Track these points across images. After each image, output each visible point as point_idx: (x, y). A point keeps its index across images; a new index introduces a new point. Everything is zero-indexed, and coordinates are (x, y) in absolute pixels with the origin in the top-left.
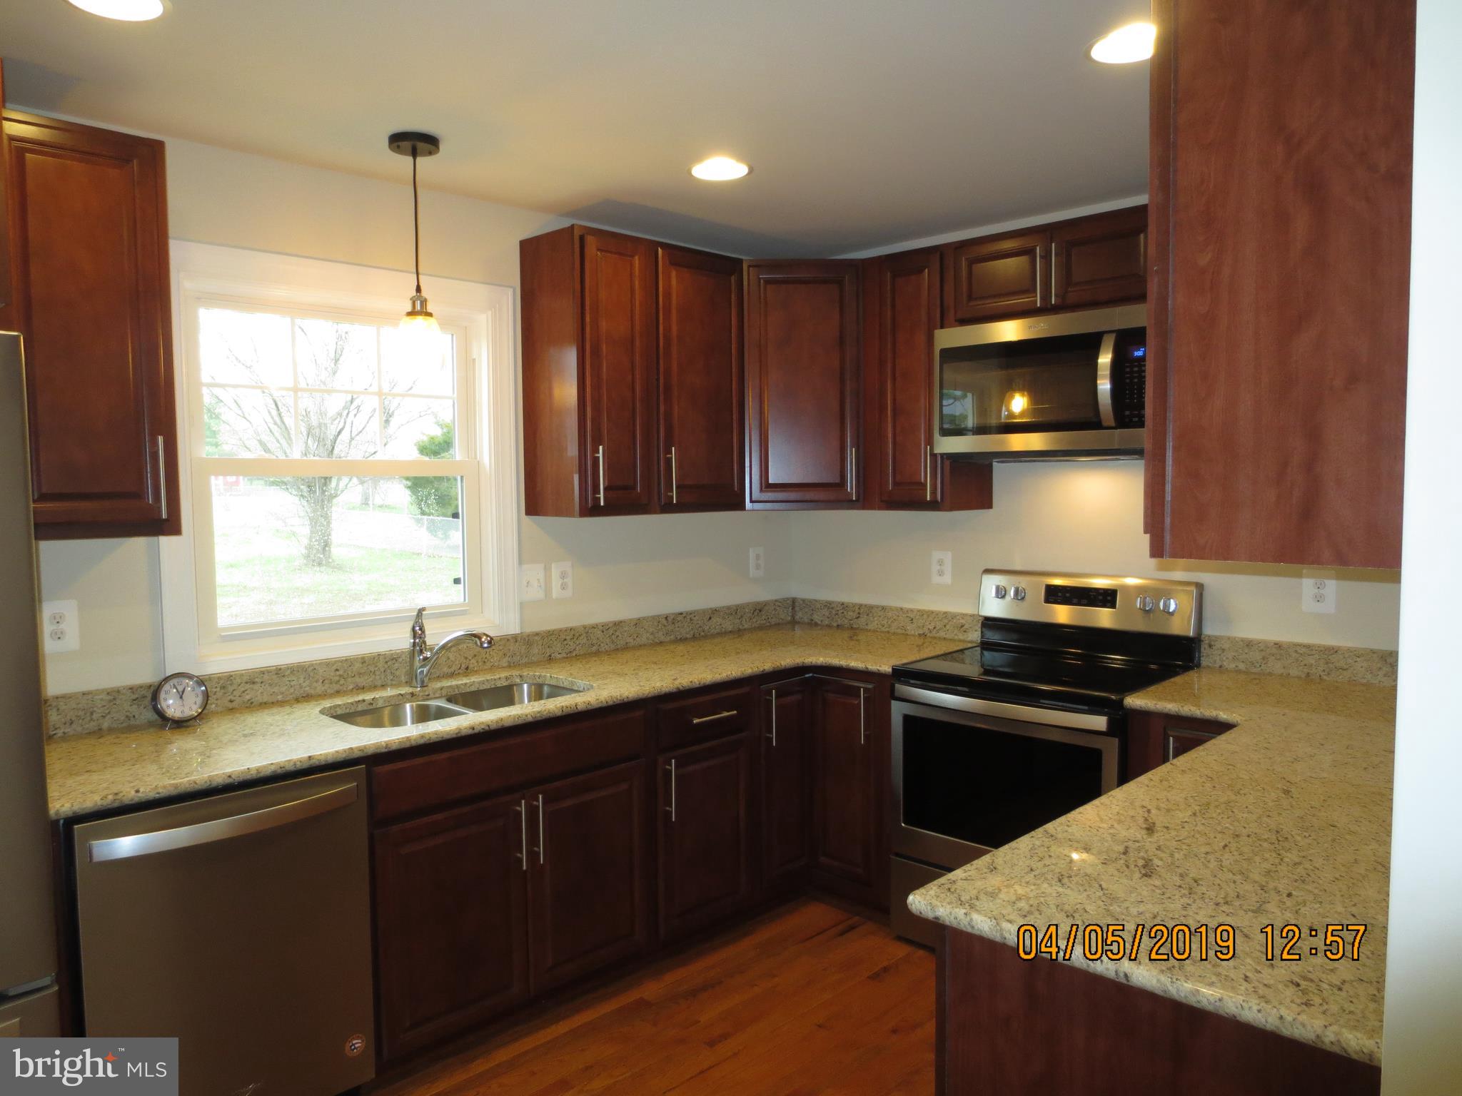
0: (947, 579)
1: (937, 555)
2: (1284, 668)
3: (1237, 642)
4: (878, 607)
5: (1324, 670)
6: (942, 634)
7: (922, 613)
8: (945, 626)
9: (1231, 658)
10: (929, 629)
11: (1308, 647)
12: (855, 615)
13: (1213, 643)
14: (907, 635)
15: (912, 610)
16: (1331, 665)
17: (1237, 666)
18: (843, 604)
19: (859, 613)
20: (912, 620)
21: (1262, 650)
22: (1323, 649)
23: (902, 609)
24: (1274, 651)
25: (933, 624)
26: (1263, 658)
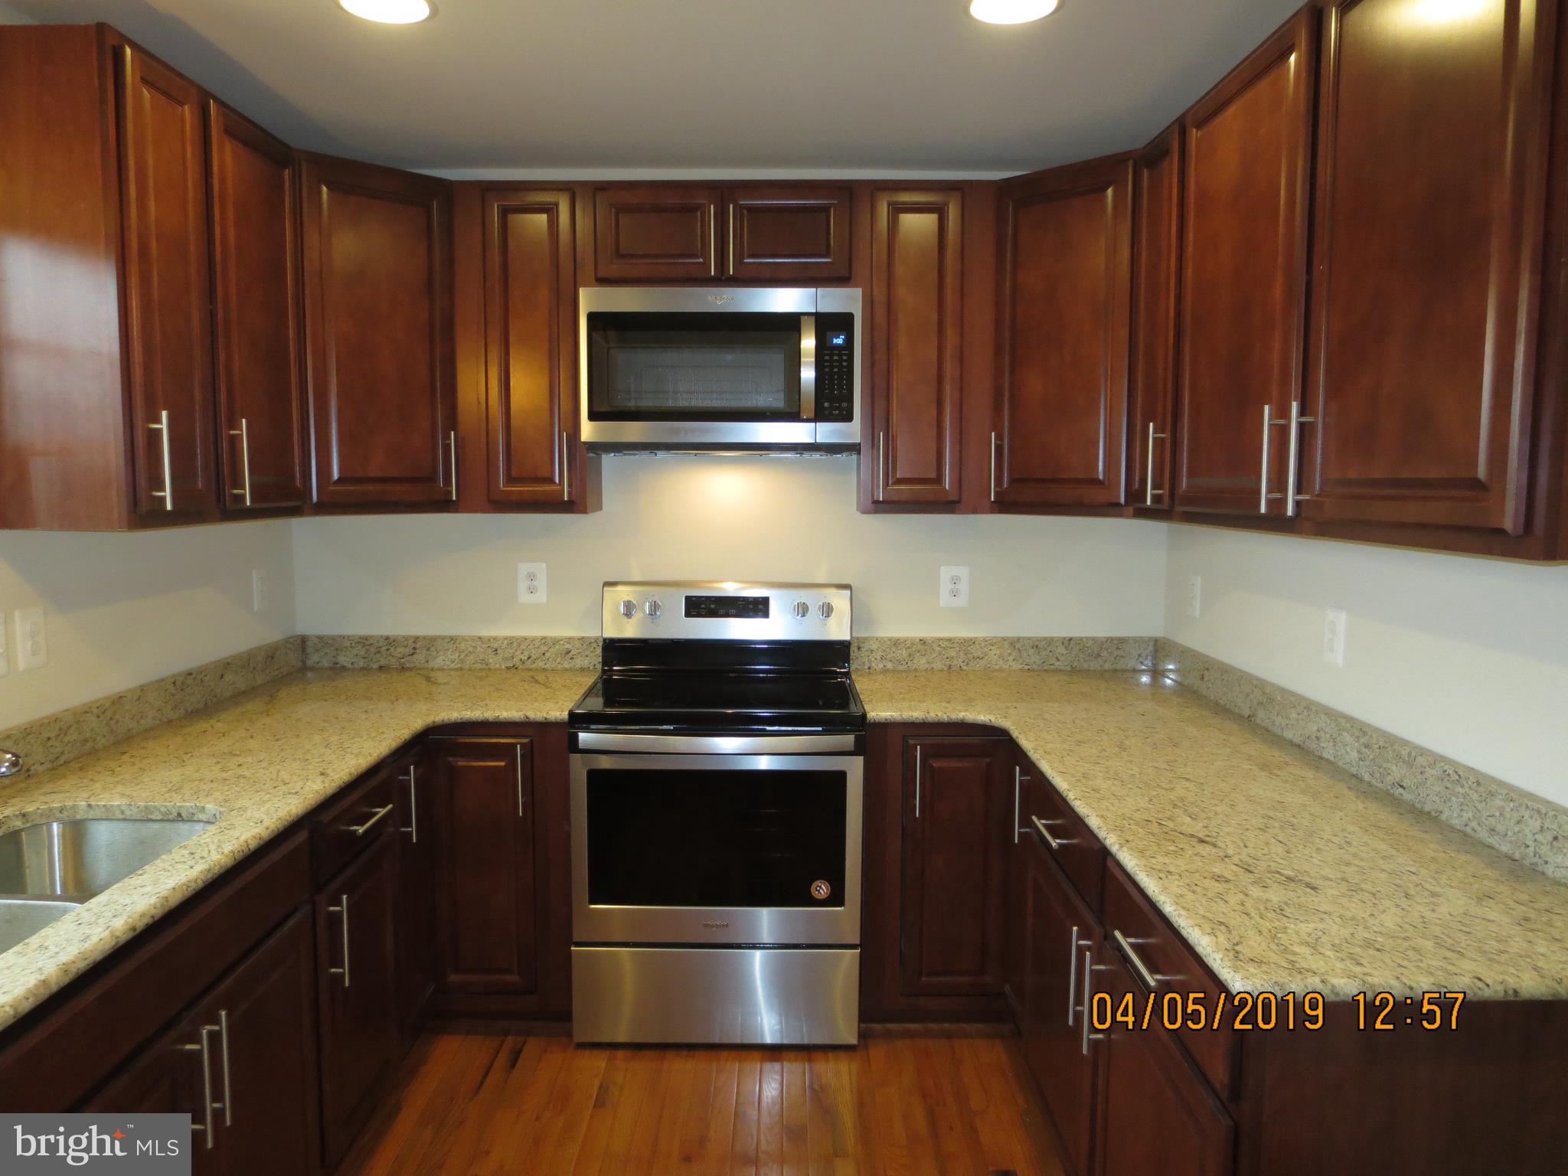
0: (541, 597)
1: (524, 568)
2: (929, 662)
3: (884, 641)
4: (443, 638)
5: (964, 662)
6: (540, 664)
7: (511, 641)
8: (544, 654)
9: (879, 658)
10: (521, 660)
11: (950, 640)
12: (408, 651)
13: (862, 645)
14: (490, 669)
15: (495, 639)
16: (970, 656)
17: (885, 666)
18: (387, 638)
19: (414, 648)
20: (496, 650)
21: (908, 648)
22: (963, 641)
23: (480, 638)
24: (920, 647)
25: (526, 653)
26: (910, 655)
